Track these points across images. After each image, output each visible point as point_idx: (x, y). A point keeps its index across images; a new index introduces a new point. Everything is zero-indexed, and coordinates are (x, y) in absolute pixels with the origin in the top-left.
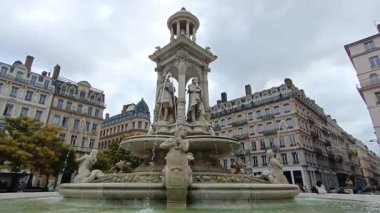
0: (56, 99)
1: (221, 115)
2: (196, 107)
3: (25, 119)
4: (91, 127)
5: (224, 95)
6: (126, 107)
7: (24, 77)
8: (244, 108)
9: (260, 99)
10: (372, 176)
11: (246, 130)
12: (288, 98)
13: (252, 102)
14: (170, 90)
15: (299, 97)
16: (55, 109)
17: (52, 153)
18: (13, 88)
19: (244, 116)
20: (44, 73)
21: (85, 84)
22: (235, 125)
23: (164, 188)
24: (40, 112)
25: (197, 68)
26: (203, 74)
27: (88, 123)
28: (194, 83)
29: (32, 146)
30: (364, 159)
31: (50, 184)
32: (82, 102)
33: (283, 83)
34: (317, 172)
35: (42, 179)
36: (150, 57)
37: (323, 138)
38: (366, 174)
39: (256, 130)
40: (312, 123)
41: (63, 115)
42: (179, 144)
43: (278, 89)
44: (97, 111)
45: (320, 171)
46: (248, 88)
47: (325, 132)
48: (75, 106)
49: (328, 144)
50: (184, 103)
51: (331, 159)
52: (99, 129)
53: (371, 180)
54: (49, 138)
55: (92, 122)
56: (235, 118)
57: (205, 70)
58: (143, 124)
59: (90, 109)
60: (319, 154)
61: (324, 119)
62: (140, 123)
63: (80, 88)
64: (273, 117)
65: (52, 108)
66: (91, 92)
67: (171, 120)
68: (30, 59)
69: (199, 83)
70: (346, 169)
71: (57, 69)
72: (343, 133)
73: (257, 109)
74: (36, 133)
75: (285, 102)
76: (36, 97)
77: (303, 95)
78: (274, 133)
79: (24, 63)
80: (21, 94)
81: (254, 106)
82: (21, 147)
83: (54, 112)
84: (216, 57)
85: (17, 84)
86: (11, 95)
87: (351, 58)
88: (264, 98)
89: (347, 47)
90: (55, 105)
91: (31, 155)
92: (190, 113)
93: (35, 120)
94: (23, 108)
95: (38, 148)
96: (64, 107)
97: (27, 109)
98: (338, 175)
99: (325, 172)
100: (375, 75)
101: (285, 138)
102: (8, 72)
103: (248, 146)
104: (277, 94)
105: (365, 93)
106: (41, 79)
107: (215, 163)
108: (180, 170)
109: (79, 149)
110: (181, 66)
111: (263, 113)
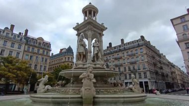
0: (26, 47)
1: (109, 54)
2: (97, 54)
3: (11, 57)
4: (44, 60)
5: (110, 44)
6: (61, 50)
7: (10, 35)
8: (120, 50)
9: (128, 46)
10: (182, 83)
11: (121, 61)
12: (142, 46)
13: (124, 48)
14: (84, 45)
15: (147, 45)
16: (26, 51)
17: (26, 74)
18: (5, 41)
19: (120, 54)
20: (20, 33)
21: (41, 39)
22: (116, 59)
23: (81, 98)
24: (18, 53)
25: (97, 34)
26: (100, 37)
27: (43, 58)
28: (96, 42)
29: (15, 71)
30: (179, 75)
31: (24, 89)
32: (39, 48)
33: (140, 38)
34: (156, 82)
35: (21, 86)
36: (74, 28)
37: (159, 65)
38: (179, 82)
39: (126, 61)
40: (154, 58)
41: (30, 54)
42: (89, 76)
43: (137, 41)
44: (47, 52)
45: (157, 81)
46: (122, 40)
47: (160, 62)
48: (36, 50)
49: (161, 68)
50: (91, 52)
51: (163, 75)
52: (48, 61)
53: (182, 85)
54: (24, 67)
55: (45, 58)
56: (116, 56)
57: (101, 35)
58: (70, 59)
59: (44, 51)
60: (157, 73)
61: (160, 56)
62: (69, 58)
63: (38, 41)
64: (135, 55)
65: (24, 51)
66: (44, 42)
67: (85, 61)
68: (12, 26)
69: (98, 42)
70: (170, 80)
71: (27, 31)
72: (169, 62)
73: (127, 51)
74: (17, 64)
75: (141, 47)
76: (16, 46)
77: (150, 44)
78: (135, 63)
79: (9, 28)
80: (9, 44)
81: (125, 49)
82: (9, 72)
83: (26, 53)
84: (107, 28)
85: (6, 39)
86: (3, 45)
87: (174, 26)
88: (130, 45)
89: (172, 20)
90: (26, 49)
91: (15, 76)
92: (94, 57)
93: (16, 58)
94: (10, 51)
95: (18, 72)
96: (30, 51)
97: (12, 52)
98: (166, 83)
99: (160, 81)
100: (185, 34)
101: (140, 65)
102: (2, 33)
103: (122, 69)
104: (137, 44)
105: (180, 43)
106: (18, 37)
107: (106, 82)
108: (90, 89)
109: (39, 71)
110: (89, 33)
111: (130, 53)
